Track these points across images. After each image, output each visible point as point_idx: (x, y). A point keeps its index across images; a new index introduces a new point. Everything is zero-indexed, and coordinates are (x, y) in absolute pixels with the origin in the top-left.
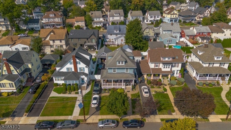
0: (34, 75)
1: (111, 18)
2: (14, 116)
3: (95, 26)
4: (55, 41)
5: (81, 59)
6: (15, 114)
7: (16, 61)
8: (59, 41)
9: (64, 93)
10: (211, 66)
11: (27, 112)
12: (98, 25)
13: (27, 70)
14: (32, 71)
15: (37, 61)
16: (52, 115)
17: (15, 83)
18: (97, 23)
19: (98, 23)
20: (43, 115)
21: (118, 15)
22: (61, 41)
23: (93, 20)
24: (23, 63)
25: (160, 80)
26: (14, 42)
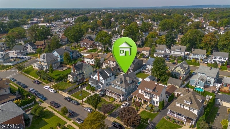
0: (85, 77)
1: (172, 52)
2: (63, 91)
3: (156, 56)
4: (111, 62)
5: (103, 74)
6: (65, 91)
7: (79, 67)
8: (112, 62)
9: (88, 90)
10: (182, 107)
11: (68, 92)
12: (159, 55)
13: (82, 73)
14: (85, 75)
15: (90, 70)
16: (75, 97)
17: (74, 78)
18: (158, 54)
19: (160, 54)
20: (72, 96)
21: (179, 50)
22: (114, 62)
23: (155, 52)
24: (81, 69)
25: (141, 103)
26: (93, 57)
